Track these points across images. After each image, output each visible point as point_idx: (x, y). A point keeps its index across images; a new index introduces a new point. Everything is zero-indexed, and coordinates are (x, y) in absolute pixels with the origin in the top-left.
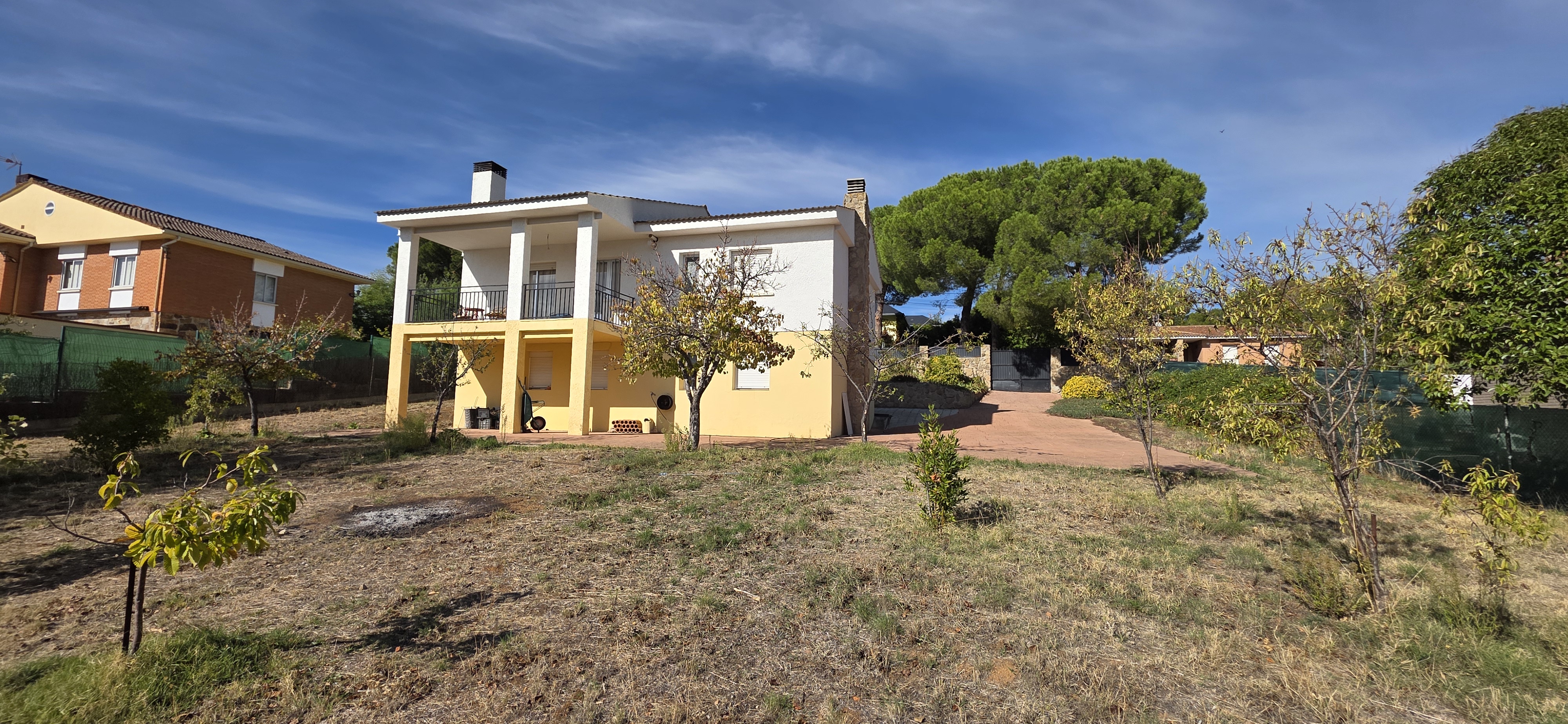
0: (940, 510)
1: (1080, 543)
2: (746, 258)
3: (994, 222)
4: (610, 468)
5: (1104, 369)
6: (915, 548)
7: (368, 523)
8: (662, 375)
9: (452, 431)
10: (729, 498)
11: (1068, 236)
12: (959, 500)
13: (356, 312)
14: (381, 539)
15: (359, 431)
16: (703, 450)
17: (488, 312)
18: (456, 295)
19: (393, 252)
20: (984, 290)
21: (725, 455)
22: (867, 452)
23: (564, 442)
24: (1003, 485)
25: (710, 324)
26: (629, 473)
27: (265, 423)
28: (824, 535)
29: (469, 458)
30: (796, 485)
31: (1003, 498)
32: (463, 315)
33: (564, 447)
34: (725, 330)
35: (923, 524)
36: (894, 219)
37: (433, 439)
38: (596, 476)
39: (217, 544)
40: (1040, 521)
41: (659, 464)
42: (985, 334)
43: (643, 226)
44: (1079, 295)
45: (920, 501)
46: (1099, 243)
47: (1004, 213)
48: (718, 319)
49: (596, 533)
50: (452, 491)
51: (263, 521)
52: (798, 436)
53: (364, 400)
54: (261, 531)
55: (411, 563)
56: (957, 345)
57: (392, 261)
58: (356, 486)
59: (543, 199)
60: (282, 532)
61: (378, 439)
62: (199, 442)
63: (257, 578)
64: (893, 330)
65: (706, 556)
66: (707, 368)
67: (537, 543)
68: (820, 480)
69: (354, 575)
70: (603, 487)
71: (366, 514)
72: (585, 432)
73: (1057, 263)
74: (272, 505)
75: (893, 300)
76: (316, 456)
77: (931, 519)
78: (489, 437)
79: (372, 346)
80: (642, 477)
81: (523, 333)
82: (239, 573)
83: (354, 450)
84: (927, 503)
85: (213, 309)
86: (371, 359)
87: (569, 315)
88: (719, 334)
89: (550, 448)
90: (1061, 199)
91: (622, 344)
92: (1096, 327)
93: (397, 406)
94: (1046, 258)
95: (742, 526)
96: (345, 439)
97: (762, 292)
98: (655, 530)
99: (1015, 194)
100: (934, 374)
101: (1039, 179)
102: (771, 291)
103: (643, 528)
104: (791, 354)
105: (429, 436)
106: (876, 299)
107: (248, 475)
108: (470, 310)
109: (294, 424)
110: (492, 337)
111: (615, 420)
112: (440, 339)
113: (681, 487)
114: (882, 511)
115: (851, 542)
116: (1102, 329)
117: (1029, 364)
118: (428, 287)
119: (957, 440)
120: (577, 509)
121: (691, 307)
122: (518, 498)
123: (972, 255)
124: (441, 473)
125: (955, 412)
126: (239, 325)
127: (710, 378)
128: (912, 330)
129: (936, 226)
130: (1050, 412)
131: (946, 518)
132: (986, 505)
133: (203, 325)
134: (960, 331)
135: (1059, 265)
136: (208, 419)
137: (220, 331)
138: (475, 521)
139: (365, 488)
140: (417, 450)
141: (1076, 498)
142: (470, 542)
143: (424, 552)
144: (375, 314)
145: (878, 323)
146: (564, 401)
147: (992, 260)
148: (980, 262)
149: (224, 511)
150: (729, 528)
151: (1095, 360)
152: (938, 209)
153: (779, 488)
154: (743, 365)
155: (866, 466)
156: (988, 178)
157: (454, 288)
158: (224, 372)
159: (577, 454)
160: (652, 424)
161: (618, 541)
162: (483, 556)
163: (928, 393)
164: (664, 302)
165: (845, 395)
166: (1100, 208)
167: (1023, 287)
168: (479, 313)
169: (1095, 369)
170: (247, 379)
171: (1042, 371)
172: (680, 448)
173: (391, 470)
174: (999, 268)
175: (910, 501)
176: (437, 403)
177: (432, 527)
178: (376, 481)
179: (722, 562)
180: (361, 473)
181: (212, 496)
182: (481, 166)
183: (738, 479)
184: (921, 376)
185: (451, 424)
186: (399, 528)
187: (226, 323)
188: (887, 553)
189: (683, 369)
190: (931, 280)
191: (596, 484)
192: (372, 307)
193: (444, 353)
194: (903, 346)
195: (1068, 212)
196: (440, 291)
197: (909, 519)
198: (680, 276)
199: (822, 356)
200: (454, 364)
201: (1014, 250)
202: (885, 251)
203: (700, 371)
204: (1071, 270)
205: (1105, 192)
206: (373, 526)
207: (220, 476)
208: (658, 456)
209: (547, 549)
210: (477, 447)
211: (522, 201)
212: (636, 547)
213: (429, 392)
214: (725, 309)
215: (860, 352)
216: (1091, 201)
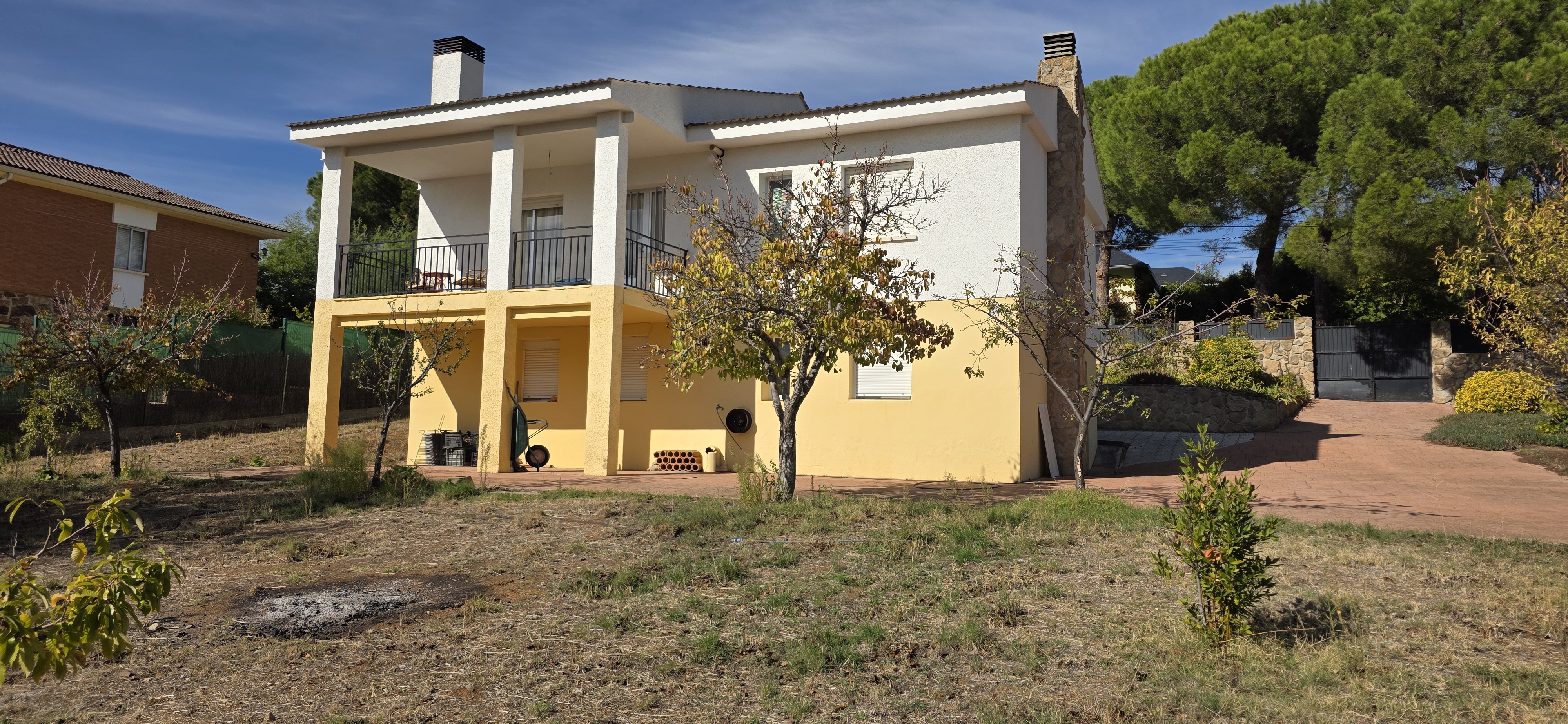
0: (1222, 612)
1: (1498, 681)
2: (869, 179)
3: (1317, 95)
4: (651, 530)
5: (1539, 357)
6: (1176, 680)
7: (278, 615)
8: (733, 376)
9: (404, 468)
10: (846, 582)
11: (1462, 113)
12: (1259, 596)
13: (262, 282)
14: (297, 640)
15: (267, 470)
16: (801, 500)
17: (458, 278)
18: (410, 252)
19: (315, 186)
20: (1299, 219)
21: (839, 510)
22: (1086, 507)
23: (578, 487)
24: (1341, 569)
25: (810, 290)
26: (682, 538)
27: (131, 458)
28: (1010, 651)
29: (430, 512)
30: (959, 563)
31: (1342, 594)
32: (421, 284)
33: (577, 495)
34: (835, 299)
35: (1193, 638)
36: (1128, 99)
37: (376, 483)
38: (628, 543)
39: (58, 642)
40: (1417, 638)
41: (730, 523)
42: (1302, 298)
43: (700, 131)
44: (1485, 223)
45: (1185, 595)
46: (1523, 125)
47: (1334, 78)
48: (823, 281)
49: (627, 638)
50: (405, 566)
51: (124, 608)
52: (962, 477)
53: (274, 421)
54: (118, 624)
55: (341, 680)
56: (1247, 319)
57: (313, 200)
58: (260, 556)
59: (540, 93)
60: (153, 627)
61: (294, 482)
62: (37, 485)
63: (116, 698)
64: (1129, 294)
65: (808, 681)
66: (806, 363)
67: (534, 652)
68: (1001, 554)
69: (257, 698)
70: (640, 560)
71: (275, 601)
72: (612, 470)
73: (1440, 164)
74: (136, 583)
75: (1128, 241)
76: (203, 509)
77: (1205, 629)
78: (462, 479)
79: (284, 335)
80: (702, 545)
81: (512, 311)
82: (92, 690)
83: (258, 499)
84: (1198, 600)
85: (57, 282)
86: (284, 355)
87: (583, 280)
88: (825, 308)
89: (556, 496)
90: (1446, 47)
91: (669, 326)
92: (1521, 279)
93: (323, 430)
94: (1418, 156)
95: (869, 632)
96: (245, 482)
97: (896, 235)
98: (724, 635)
99: (1357, 44)
100: (1206, 370)
101: (1402, 12)
102: (911, 232)
103: (704, 631)
104: (946, 337)
105: (370, 477)
106: (1098, 240)
107: (102, 536)
108: (430, 275)
109: (172, 458)
110: (464, 319)
111: (660, 450)
112: (386, 322)
113: (766, 563)
114: (1116, 611)
115: (1060, 665)
116: (1533, 283)
117: (1389, 351)
118: (368, 239)
119: (1253, 488)
120: (598, 597)
121: (778, 262)
122: (505, 578)
123: (1275, 157)
124: (389, 537)
125: (1247, 438)
126: (93, 306)
127: (812, 381)
128: (1163, 292)
129: (1206, 109)
130: (1431, 438)
131: (1233, 627)
132: (1310, 606)
133: (44, 307)
134: (1253, 294)
135: (1445, 168)
136: (50, 451)
137: (67, 316)
138: (439, 614)
139: (273, 559)
140: (353, 500)
141: (1487, 598)
142: (432, 647)
143: (362, 663)
144: (288, 284)
145: (1101, 282)
146: (578, 421)
147: (1314, 165)
148: (1290, 169)
149: (68, 591)
150: (846, 633)
151: (1519, 340)
152: (1210, 78)
153: (930, 568)
154: (866, 357)
155: (1084, 532)
156: (1304, 16)
157: (406, 240)
158: (72, 378)
159: (598, 506)
160: (718, 456)
161: (664, 652)
162: (451, 672)
163: (1195, 403)
164: (734, 255)
165: (1044, 409)
166: (1525, 60)
167: (1375, 211)
168: (446, 280)
169: (1520, 357)
170: (104, 388)
171: (1415, 363)
172: (764, 497)
173: (314, 530)
174: (1326, 179)
175: (1166, 596)
176: (382, 424)
177: (374, 623)
178: (290, 547)
179: (835, 693)
180: (269, 535)
181: (55, 571)
182: (444, 46)
183: (860, 551)
184: (1182, 375)
185: (404, 459)
186: (324, 624)
187: (75, 302)
188: (1126, 687)
189: (767, 366)
190: (1197, 204)
191: (628, 557)
192: (284, 274)
193: (393, 345)
194: (1147, 321)
195: (1461, 71)
196: (386, 247)
197: (1165, 628)
198: (761, 211)
199: (1001, 342)
200: (408, 361)
201: (1356, 144)
202: (1113, 155)
203: (795, 369)
204: (1468, 176)
205: (1533, 30)
206: (285, 620)
207: (62, 538)
208: (728, 510)
209: (550, 663)
210: (442, 495)
211: (508, 98)
212: (694, 661)
213: (371, 407)
214: (834, 265)
215: (1069, 333)
216: (1506, 49)
